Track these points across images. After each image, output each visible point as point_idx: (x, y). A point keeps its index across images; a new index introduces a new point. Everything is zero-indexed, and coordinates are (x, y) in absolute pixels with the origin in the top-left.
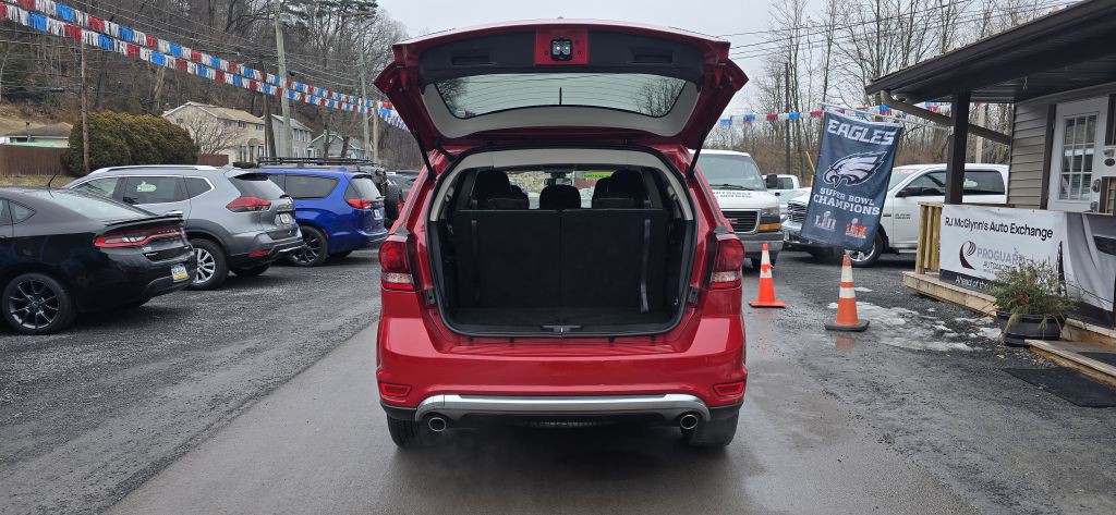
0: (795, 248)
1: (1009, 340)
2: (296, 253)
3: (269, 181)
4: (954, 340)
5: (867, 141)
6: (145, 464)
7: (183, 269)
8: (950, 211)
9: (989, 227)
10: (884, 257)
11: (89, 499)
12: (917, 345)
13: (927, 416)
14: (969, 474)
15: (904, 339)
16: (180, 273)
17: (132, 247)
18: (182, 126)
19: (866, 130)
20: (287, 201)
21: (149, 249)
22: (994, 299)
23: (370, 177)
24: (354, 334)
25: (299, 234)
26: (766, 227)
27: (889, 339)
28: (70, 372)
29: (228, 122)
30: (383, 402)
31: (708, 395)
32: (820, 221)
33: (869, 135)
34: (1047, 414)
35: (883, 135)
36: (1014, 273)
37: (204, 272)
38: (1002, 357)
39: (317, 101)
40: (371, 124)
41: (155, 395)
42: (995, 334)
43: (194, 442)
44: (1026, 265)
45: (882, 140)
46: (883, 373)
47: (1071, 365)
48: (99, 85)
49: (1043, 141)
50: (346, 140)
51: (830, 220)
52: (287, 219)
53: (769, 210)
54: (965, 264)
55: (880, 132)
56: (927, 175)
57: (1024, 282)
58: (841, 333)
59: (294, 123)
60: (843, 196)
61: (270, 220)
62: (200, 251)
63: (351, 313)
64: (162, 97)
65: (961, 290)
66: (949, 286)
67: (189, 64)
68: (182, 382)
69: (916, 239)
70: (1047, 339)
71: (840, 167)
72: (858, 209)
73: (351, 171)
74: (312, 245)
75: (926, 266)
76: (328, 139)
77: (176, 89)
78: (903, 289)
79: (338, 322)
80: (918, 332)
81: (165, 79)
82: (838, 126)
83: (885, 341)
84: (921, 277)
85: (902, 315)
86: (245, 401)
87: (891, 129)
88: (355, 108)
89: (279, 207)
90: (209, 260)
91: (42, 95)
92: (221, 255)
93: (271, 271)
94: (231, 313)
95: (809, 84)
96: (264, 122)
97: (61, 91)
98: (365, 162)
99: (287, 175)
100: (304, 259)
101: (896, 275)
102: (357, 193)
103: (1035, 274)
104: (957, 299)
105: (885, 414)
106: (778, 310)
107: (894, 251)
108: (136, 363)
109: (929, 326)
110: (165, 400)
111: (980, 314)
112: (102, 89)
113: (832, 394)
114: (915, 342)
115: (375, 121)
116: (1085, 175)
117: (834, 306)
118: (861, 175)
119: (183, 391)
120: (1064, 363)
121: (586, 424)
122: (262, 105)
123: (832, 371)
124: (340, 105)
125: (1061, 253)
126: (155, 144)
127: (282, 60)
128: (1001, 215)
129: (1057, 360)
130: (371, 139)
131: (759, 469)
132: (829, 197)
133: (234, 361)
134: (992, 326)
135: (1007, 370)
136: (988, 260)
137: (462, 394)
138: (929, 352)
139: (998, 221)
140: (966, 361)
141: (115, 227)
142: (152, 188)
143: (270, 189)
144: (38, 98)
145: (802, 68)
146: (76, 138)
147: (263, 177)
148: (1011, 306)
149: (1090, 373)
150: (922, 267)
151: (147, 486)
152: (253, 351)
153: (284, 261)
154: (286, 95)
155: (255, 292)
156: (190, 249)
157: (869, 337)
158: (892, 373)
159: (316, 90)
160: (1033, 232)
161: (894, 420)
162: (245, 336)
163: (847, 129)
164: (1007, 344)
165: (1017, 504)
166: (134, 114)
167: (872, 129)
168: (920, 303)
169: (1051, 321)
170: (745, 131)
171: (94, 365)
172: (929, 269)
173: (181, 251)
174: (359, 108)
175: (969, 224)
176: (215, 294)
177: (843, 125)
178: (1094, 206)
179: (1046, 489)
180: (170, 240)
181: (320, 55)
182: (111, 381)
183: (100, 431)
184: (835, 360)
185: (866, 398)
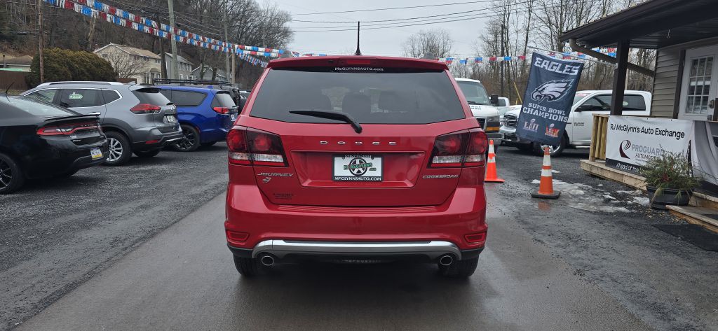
0: (508, 144)
1: (655, 206)
2: (178, 142)
3: (160, 94)
4: (617, 205)
5: (561, 72)
6: (61, 286)
7: (99, 151)
8: (613, 120)
9: (640, 130)
10: (566, 151)
11: (17, 311)
12: (593, 208)
13: (605, 256)
14: (639, 298)
15: (584, 204)
16: (96, 154)
17: (63, 135)
18: (106, 59)
19: (560, 64)
20: (172, 107)
21: (74, 137)
22: (644, 179)
23: (228, 93)
24: (214, 197)
25: (180, 130)
26: (491, 129)
27: (574, 204)
28: (16, 219)
29: (137, 57)
30: (230, 245)
31: (460, 242)
32: (528, 125)
33: (562, 69)
34: (686, 256)
35: (571, 69)
36: (659, 161)
37: (115, 153)
38: (651, 217)
39: (195, 43)
40: (231, 60)
41: (74, 237)
42: (645, 201)
43: (97, 271)
44: (667, 156)
45: (570, 72)
46: (572, 227)
47: (698, 223)
48: (51, 31)
49: (676, 74)
50: (215, 70)
51: (535, 125)
52: (171, 119)
53: (492, 118)
54: (623, 155)
55: (569, 66)
56: (595, 97)
57: (666, 167)
58: (542, 200)
59: (179, 58)
60: (544, 109)
61: (160, 119)
62: (112, 140)
63: (213, 182)
64: (93, 40)
65: (620, 172)
66: (612, 170)
67: (108, 15)
68: (94, 228)
69: (590, 139)
70: (681, 205)
71: (544, 89)
72: (555, 118)
73: (216, 89)
74: (189, 137)
75: (596, 156)
76: (202, 70)
77: (103, 35)
78: (579, 172)
79: (205, 188)
80: (594, 200)
81: (95, 28)
82: (542, 62)
83: (572, 205)
84: (593, 163)
85: (581, 188)
86: (136, 242)
87: (576, 64)
88: (220, 48)
89: (166, 111)
90: (118, 146)
91: (13, 37)
92: (127, 143)
93: (161, 154)
94: (132, 182)
95: (516, 39)
96: (160, 58)
97: (24, 34)
98: (226, 83)
99: (172, 90)
100: (184, 147)
101: (574, 162)
102: (220, 103)
103: (673, 162)
104: (617, 178)
105: (577, 255)
106: (500, 184)
107: (573, 147)
108: (63, 214)
109: (600, 196)
110: (81, 241)
111: (634, 188)
112: (53, 34)
113: (539, 241)
114: (592, 207)
115: (233, 58)
116: (704, 97)
117: (536, 181)
118: (557, 95)
119: (93, 235)
120: (693, 222)
121: (374, 261)
122: (159, 45)
123: (538, 225)
124: (210, 46)
125: (690, 148)
126: (88, 70)
127: (172, 16)
128: (649, 122)
129: (688, 219)
130: (231, 70)
131: (493, 293)
132: (535, 109)
133: (131, 214)
134: (642, 196)
135: (655, 226)
136: (639, 153)
137: (286, 239)
138: (602, 213)
139: (647, 127)
140: (627, 220)
141: (51, 121)
142: (80, 97)
143: (161, 99)
144: (11, 39)
145: (512, 29)
146: (35, 65)
147: (156, 91)
148: (657, 183)
149: (711, 228)
150: (593, 156)
151: (60, 301)
152: (144, 207)
153: (170, 147)
154: (174, 38)
155: (149, 168)
156: (104, 138)
157: (561, 202)
158: (579, 227)
159: (194, 36)
160: (671, 134)
161: (583, 259)
162: (139, 197)
163: (547, 64)
164: (653, 208)
165: (674, 319)
166: (74, 51)
167: (564, 64)
168: (592, 181)
169: (684, 193)
170: (474, 69)
171: (34, 215)
172: (598, 159)
173: (98, 139)
174: (223, 48)
175: (627, 129)
176: (122, 168)
177: (545, 61)
178: (710, 117)
179: (693, 308)
180: (90, 131)
181: (198, 14)
182: (45, 226)
183: (31, 262)
184: (540, 218)
185: (562, 244)
